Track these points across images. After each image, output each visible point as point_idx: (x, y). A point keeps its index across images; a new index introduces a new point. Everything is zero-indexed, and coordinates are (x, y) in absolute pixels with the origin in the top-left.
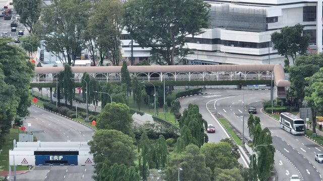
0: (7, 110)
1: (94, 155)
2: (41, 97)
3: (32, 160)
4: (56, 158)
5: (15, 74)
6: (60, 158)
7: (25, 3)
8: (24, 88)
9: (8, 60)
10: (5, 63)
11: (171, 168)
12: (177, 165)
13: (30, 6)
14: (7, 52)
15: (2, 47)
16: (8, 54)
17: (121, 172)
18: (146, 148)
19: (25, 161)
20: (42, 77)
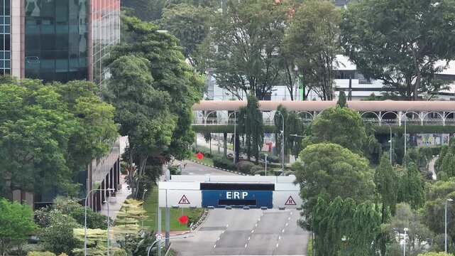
0: (155, 131)
1: (302, 187)
2: (209, 152)
3: (196, 198)
4: (236, 195)
5: (169, 79)
6: (244, 195)
7: (185, 33)
8: (184, 103)
9: (158, 56)
10: (154, 60)
11: (431, 203)
12: (442, 197)
13: (192, 37)
14: (157, 42)
15: (150, 35)
16: (159, 46)
17: (347, 212)
18: (387, 181)
19: (184, 199)
20: (211, 116)
